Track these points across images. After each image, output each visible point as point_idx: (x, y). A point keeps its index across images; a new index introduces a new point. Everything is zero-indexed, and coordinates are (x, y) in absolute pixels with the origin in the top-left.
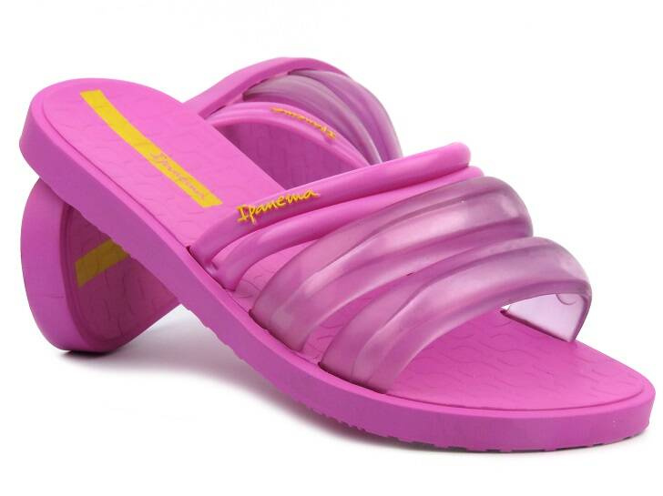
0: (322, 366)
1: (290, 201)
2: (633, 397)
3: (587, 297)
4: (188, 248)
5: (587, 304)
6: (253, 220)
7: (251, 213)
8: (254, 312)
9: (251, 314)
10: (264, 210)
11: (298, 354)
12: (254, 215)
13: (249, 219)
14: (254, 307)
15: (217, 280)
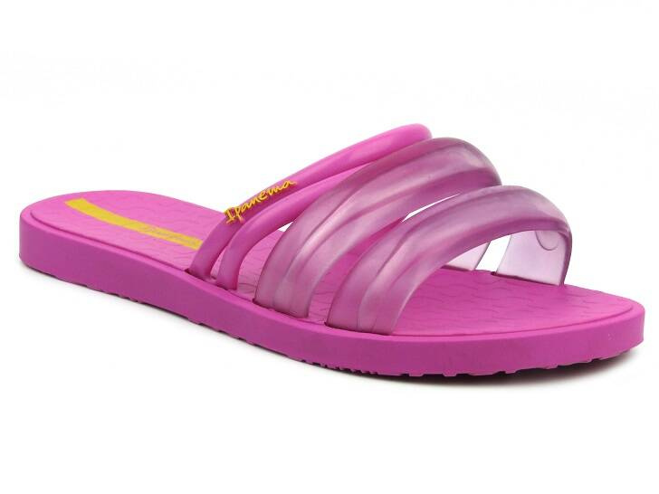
0: (327, 324)
1: (271, 194)
2: (626, 312)
3: (568, 236)
4: (187, 271)
5: (568, 241)
6: (240, 218)
7: (238, 213)
8: (257, 299)
9: (254, 301)
10: (249, 207)
11: (304, 319)
12: (241, 214)
13: (237, 219)
14: (256, 296)
15: (219, 285)
